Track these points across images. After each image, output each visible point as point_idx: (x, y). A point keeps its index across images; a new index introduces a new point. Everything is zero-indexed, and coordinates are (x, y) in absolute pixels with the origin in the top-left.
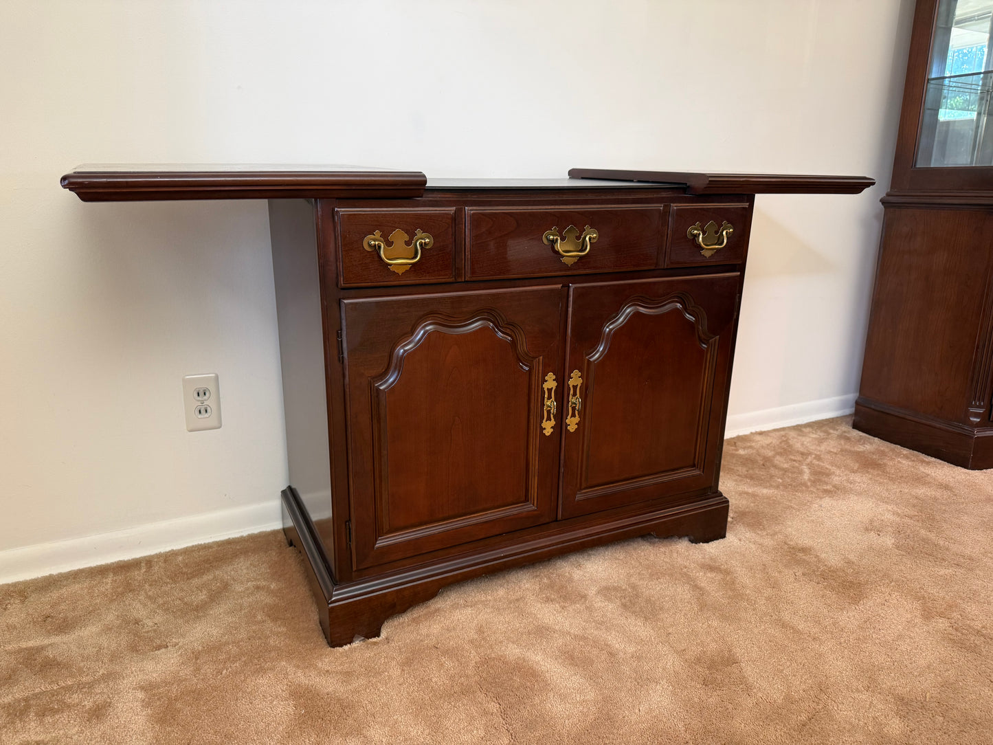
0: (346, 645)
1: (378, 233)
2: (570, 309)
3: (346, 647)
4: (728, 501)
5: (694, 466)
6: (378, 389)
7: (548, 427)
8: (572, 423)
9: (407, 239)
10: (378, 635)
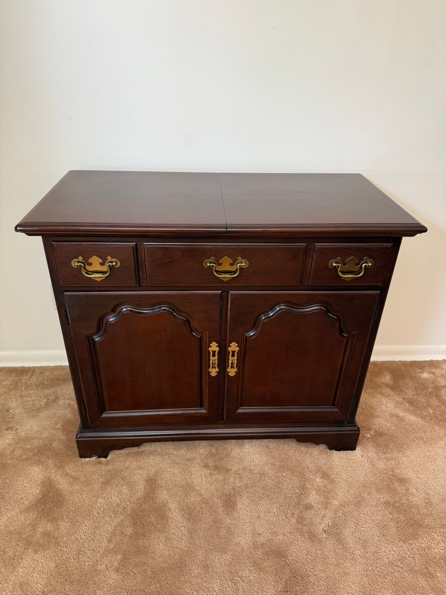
0: (88, 458)
1: (80, 259)
2: (229, 306)
3: (87, 459)
4: (359, 431)
5: (333, 405)
6: (93, 340)
7: (214, 372)
8: (232, 372)
9: (101, 261)
10: (106, 457)
